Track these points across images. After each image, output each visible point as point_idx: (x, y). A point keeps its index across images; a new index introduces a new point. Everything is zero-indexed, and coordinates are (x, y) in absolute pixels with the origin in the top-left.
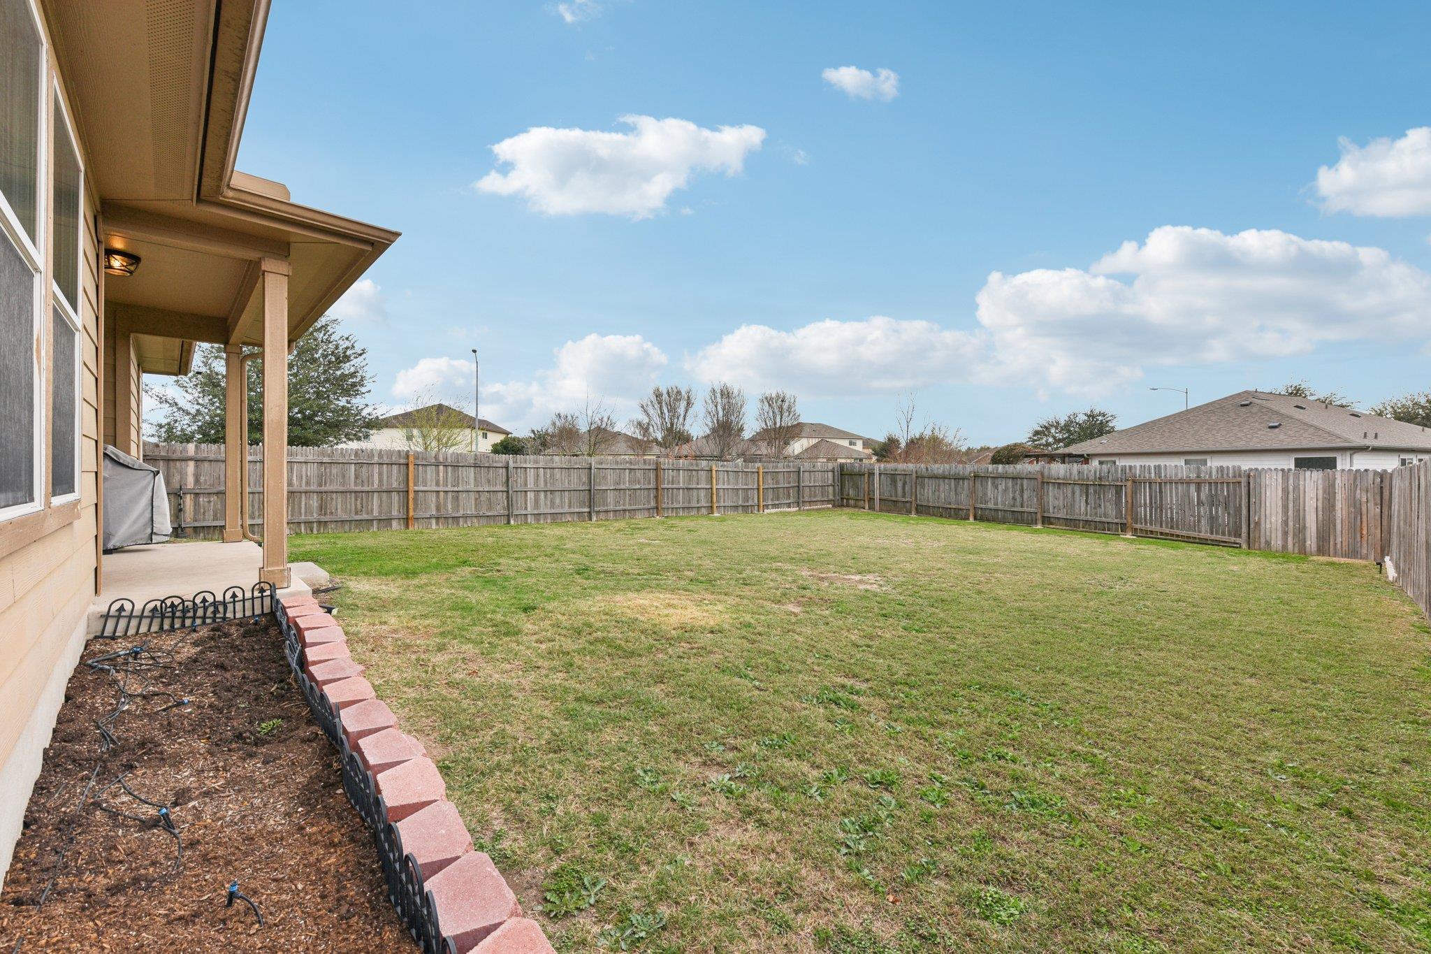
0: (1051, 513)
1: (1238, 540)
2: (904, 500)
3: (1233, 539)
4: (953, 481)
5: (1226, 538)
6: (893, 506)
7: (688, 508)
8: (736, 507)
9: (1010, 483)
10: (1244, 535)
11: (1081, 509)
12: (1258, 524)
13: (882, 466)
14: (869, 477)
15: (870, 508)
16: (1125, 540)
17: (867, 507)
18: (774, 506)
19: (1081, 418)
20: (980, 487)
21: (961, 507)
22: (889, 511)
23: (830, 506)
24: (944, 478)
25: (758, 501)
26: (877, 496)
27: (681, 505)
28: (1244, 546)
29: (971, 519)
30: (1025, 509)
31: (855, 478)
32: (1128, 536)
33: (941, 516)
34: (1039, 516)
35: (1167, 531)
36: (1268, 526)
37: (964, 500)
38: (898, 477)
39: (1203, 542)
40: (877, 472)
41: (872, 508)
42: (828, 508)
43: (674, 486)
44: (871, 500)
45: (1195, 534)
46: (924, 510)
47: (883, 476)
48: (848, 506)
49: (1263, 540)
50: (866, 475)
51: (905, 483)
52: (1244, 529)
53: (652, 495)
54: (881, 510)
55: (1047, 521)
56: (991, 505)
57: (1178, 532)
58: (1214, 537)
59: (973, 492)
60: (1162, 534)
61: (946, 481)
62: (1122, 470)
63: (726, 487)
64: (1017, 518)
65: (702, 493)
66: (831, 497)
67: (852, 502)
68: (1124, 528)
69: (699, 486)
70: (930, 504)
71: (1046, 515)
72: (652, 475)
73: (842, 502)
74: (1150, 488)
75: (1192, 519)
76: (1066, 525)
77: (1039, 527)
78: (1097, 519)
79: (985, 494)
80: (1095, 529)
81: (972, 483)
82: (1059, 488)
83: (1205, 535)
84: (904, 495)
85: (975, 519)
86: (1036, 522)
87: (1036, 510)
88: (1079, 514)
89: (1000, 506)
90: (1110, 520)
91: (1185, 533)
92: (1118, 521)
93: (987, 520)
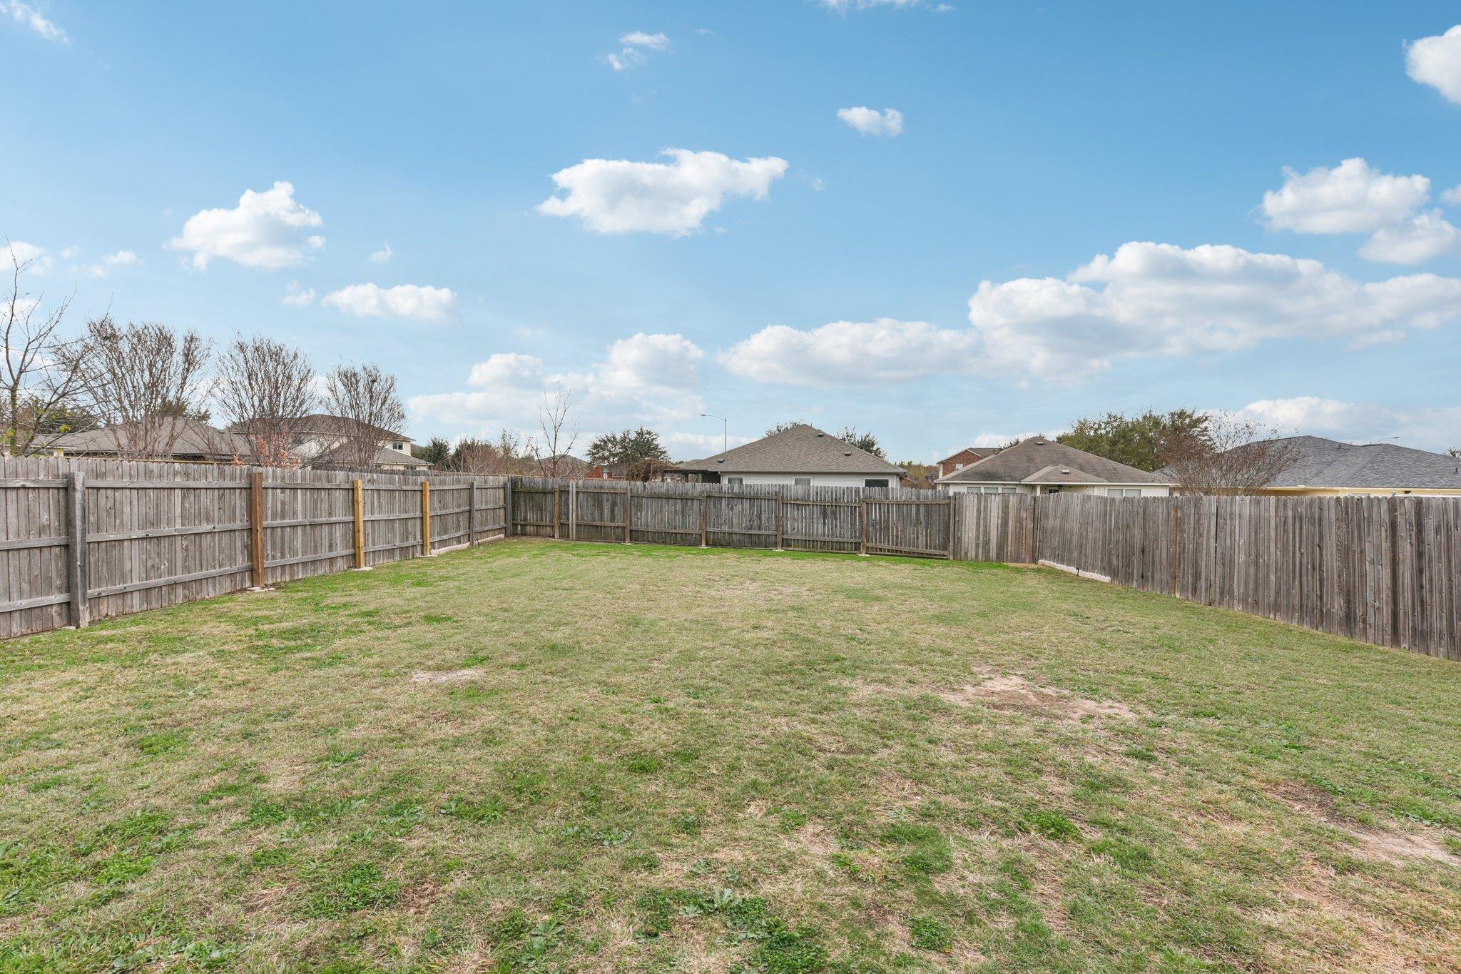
0: (790, 535)
1: (946, 553)
2: (613, 524)
3: (942, 552)
4: (679, 501)
5: (937, 552)
6: (593, 533)
7: (313, 562)
8: (391, 551)
9: (747, 504)
10: (951, 548)
11: (819, 529)
12: (960, 539)
13: (581, 482)
14: (560, 496)
15: (560, 537)
16: (858, 558)
17: (557, 535)
18: (443, 543)
19: (633, 436)
20: (712, 507)
21: (689, 532)
22: (591, 539)
23: (502, 536)
24: (668, 498)
25: (422, 538)
26: (573, 519)
27: (300, 558)
28: (951, 558)
29: (704, 546)
30: (763, 532)
31: (537, 497)
32: (863, 555)
33: (664, 543)
34: (779, 540)
35: (893, 548)
36: (967, 540)
37: (693, 524)
38: (605, 496)
39: (921, 556)
40: (573, 490)
41: (565, 536)
42: (500, 539)
43: (287, 521)
44: (564, 526)
45: (915, 550)
46: (637, 537)
47: (581, 495)
48: (524, 534)
49: (963, 552)
50: (557, 494)
51: (614, 505)
52: (951, 544)
53: (239, 544)
54: (578, 539)
55: (786, 543)
56: (726, 529)
57: (902, 548)
58: (928, 551)
59: (704, 516)
60: (889, 551)
61: (671, 501)
62: (856, 492)
63: (376, 517)
64: (754, 542)
65: (338, 532)
66: (502, 524)
67: (530, 529)
68: (857, 547)
69: (333, 519)
70: (650, 529)
71: (785, 537)
72: (243, 500)
73: (516, 529)
74: (880, 509)
75: (912, 536)
76: (805, 547)
77: (779, 550)
78: (835, 540)
79: (719, 516)
80: (832, 549)
81: (704, 504)
82: (798, 509)
83: (922, 549)
84: (613, 519)
85: (707, 544)
86: (776, 545)
87: (775, 533)
88: (817, 535)
89: (736, 530)
90: (845, 540)
91: (907, 549)
92: (853, 540)
93: (721, 545)
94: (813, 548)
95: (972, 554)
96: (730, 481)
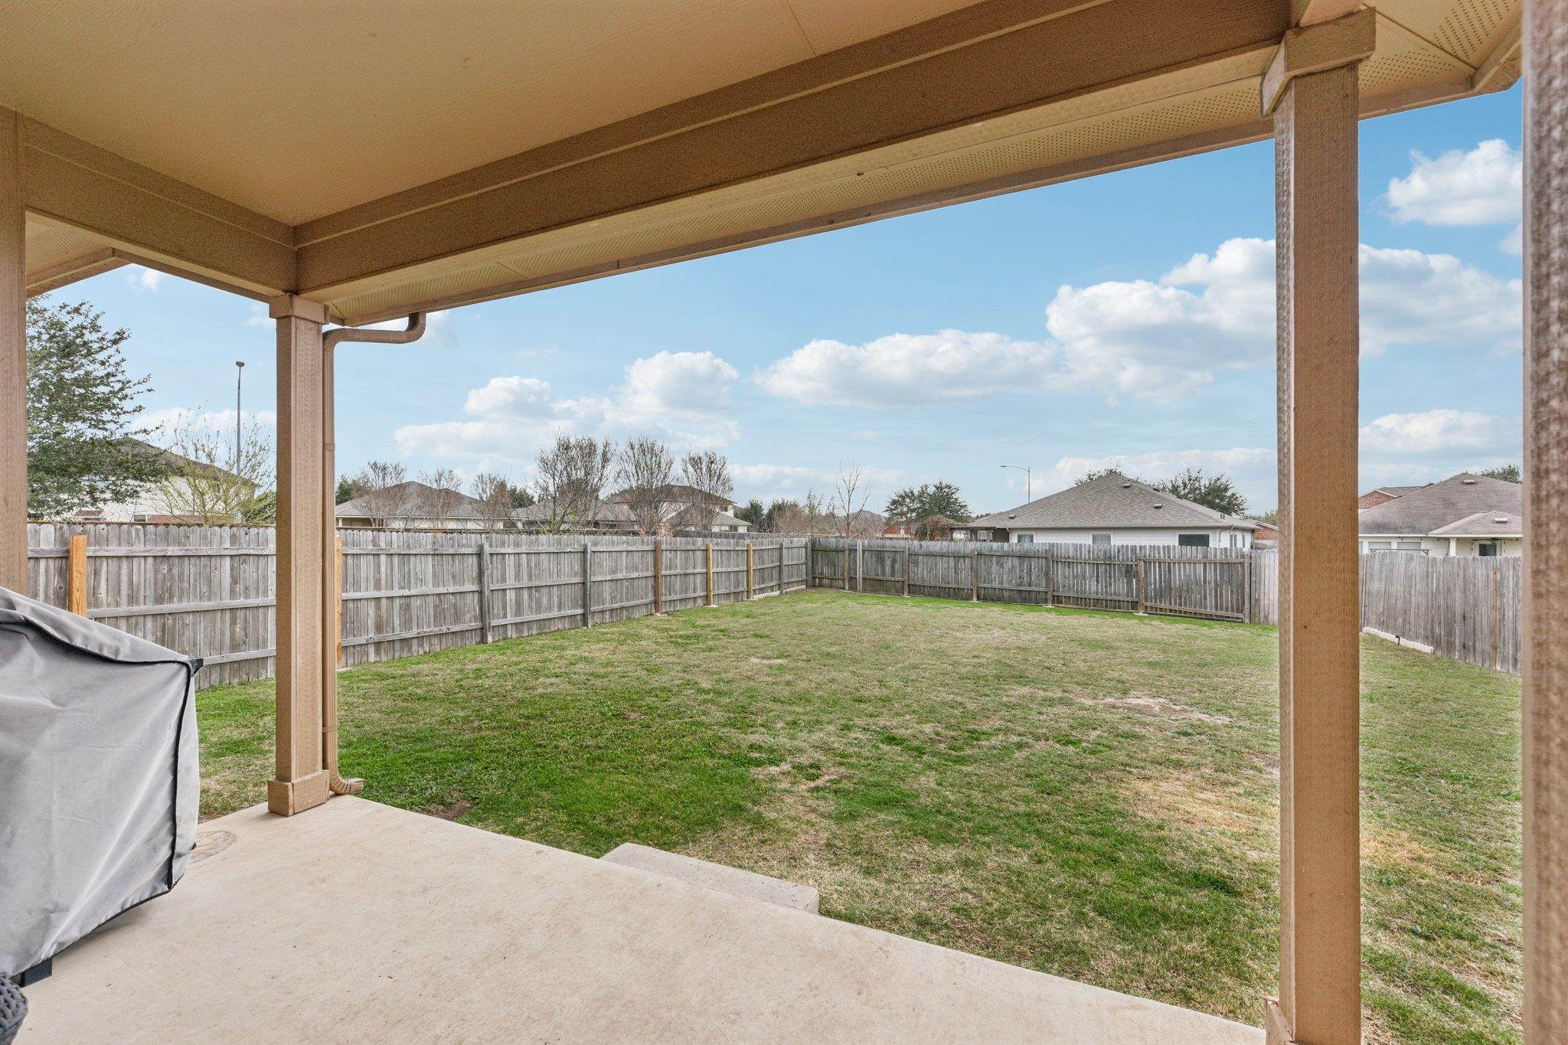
0: (1061, 592)
1: (1240, 615)
2: (893, 579)
3: (1235, 615)
4: (952, 559)
5: (1229, 614)
6: (876, 586)
7: (685, 599)
8: (728, 594)
9: (1016, 562)
10: (1246, 611)
11: (1092, 587)
12: (1258, 601)
13: (866, 542)
14: (850, 554)
15: (851, 588)
16: (1136, 617)
17: (847, 587)
18: (762, 590)
19: (931, 490)
20: (983, 564)
21: (961, 587)
22: (874, 591)
23: (804, 587)
24: (942, 556)
25: (748, 586)
26: (860, 575)
27: (678, 597)
28: (1247, 621)
29: (975, 599)
30: (1033, 588)
31: (831, 554)
32: (1141, 614)
33: (938, 596)
34: (1050, 596)
35: (1177, 608)
36: (1267, 602)
37: (965, 579)
38: (886, 555)
39: (1209, 617)
40: (860, 548)
41: (853, 588)
42: (803, 590)
43: (672, 572)
44: (852, 579)
45: (1203, 611)
46: (916, 590)
47: (867, 553)
48: (821, 586)
49: (1262, 615)
50: (847, 552)
51: (894, 561)
52: (1247, 606)
53: (651, 586)
54: (864, 591)
55: (1057, 600)
56: (996, 585)
57: (1187, 609)
58: (1219, 613)
59: (975, 571)
60: (1171, 611)
61: (944, 559)
62: (1132, 550)
63: (719, 570)
64: (1025, 598)
65: (699, 579)
66: (804, 577)
67: (826, 582)
68: (1135, 605)
69: (696, 571)
70: (926, 584)
71: (1056, 594)
72: (650, 558)
73: (815, 582)
74: (1160, 567)
75: (1199, 596)
76: (1077, 604)
77: (1050, 606)
78: (1109, 598)
79: (989, 573)
80: (1106, 607)
81: (974, 562)
82: (1069, 567)
83: (1210, 610)
84: (893, 574)
85: (978, 599)
86: (1046, 601)
87: (1045, 590)
88: (1090, 593)
89: (1006, 586)
90: (1120, 598)
91: (1192, 610)
92: (1129, 599)
93: (992, 600)
94: (1086, 605)
95: (1274, 617)
96: (1020, 537)
